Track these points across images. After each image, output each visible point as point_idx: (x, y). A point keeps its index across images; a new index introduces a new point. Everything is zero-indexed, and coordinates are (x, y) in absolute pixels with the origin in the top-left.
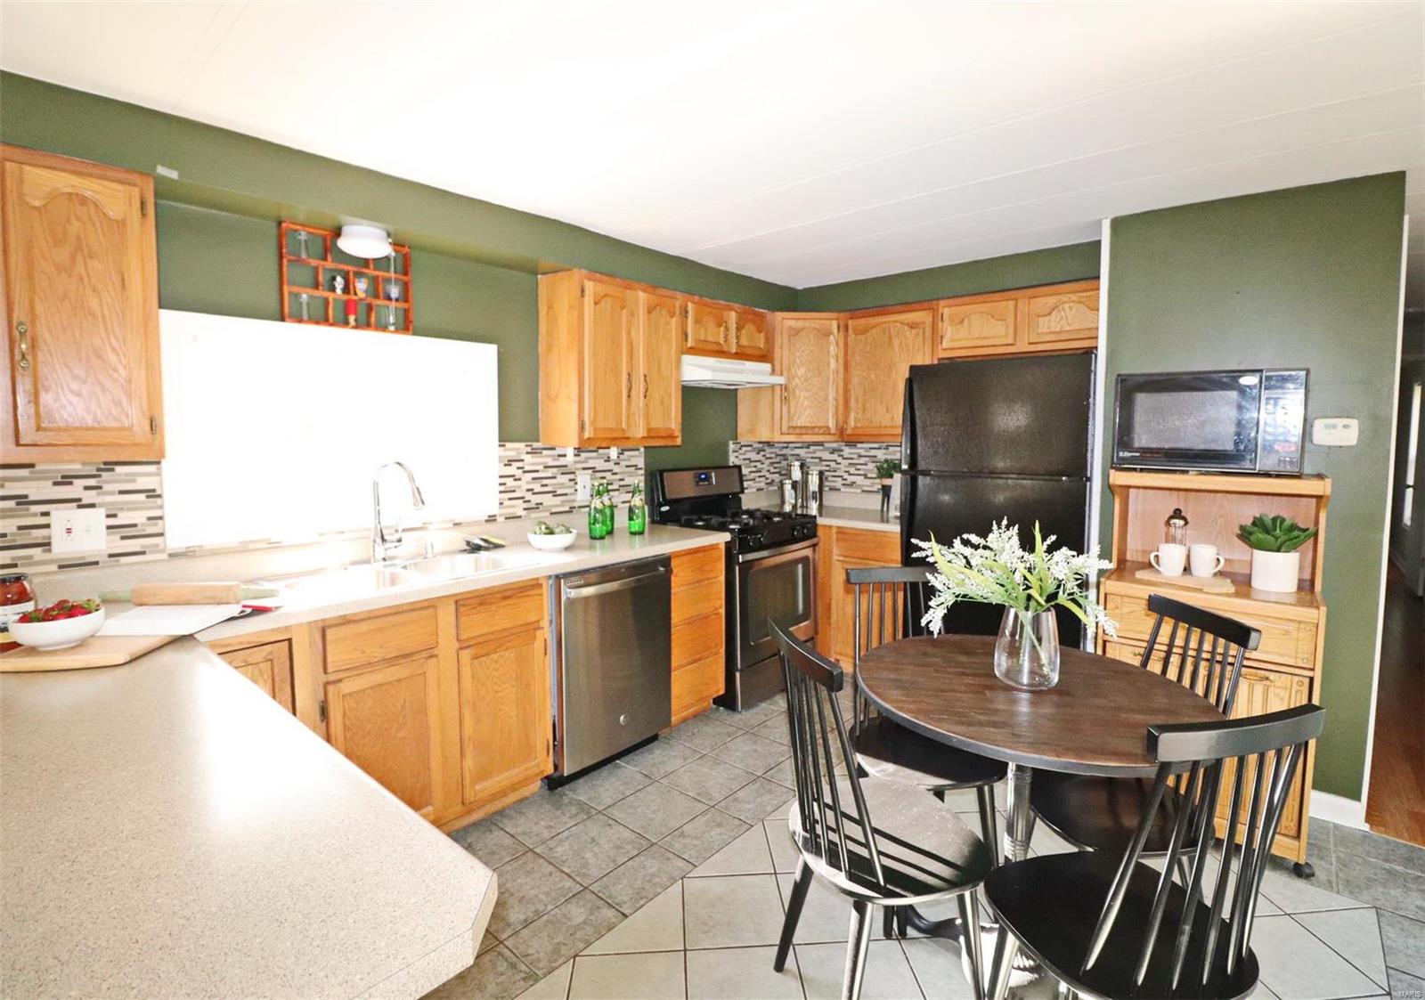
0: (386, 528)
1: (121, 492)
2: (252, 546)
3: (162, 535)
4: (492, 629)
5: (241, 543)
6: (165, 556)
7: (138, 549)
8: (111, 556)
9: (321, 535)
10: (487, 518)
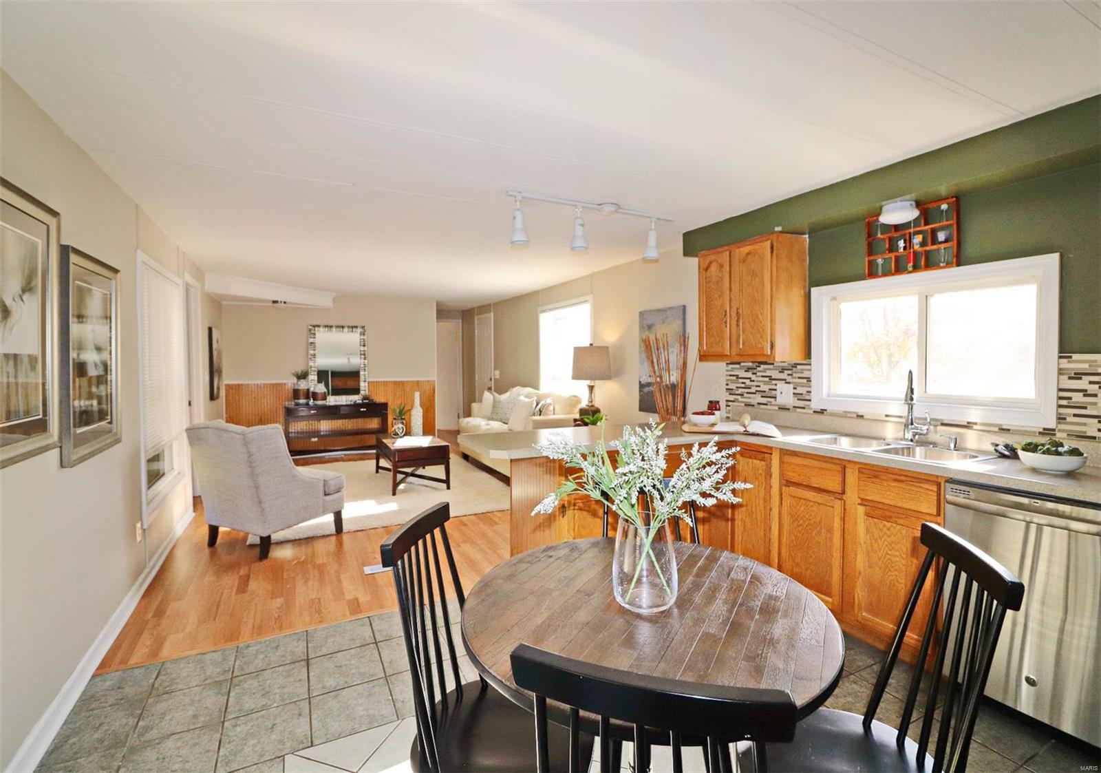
0: (916, 418)
1: (799, 378)
2: (849, 415)
3: (810, 400)
4: (883, 501)
5: (844, 412)
6: (812, 412)
7: (802, 406)
8: (794, 407)
9: (887, 416)
10: (1041, 430)
